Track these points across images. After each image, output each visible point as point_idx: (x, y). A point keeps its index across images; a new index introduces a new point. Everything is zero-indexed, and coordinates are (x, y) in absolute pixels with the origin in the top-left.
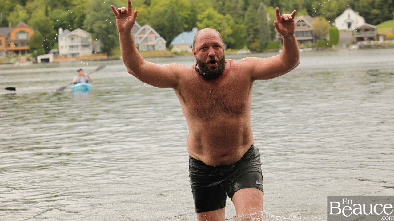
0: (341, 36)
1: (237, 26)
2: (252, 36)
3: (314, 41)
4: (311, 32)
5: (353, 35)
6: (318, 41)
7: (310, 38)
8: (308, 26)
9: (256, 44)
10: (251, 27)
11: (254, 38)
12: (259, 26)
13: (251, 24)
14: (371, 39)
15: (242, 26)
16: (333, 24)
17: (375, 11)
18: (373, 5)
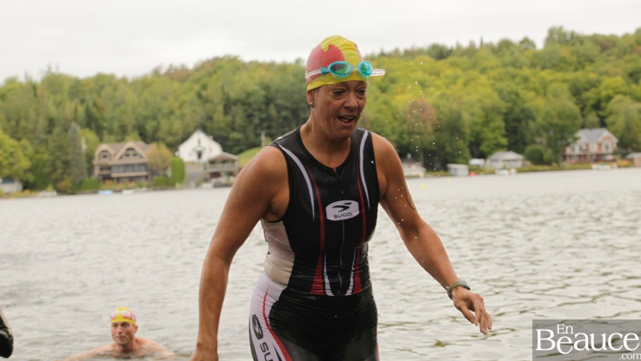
0: (189, 170)
1: (38, 156)
2: (59, 171)
3: (150, 178)
4: (145, 165)
5: (205, 168)
6: (156, 178)
7: (144, 173)
8: (141, 157)
9: (66, 183)
10: (58, 158)
11: (63, 174)
12: (70, 157)
13: (58, 153)
14: (231, 174)
15: (46, 156)
16: (177, 153)
17: (236, 135)
18: (232, 127)
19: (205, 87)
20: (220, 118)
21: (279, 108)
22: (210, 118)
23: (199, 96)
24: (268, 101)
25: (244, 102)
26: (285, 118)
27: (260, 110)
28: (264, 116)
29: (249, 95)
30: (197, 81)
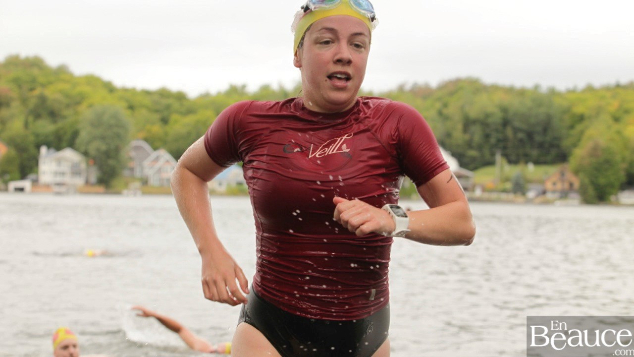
17: (472, 153)
18: (469, 145)
19: (445, 105)
20: (459, 136)
21: (516, 130)
22: (449, 135)
23: (440, 113)
24: (506, 123)
25: (483, 122)
26: (521, 141)
27: (497, 131)
28: (500, 136)
29: (487, 116)
30: (439, 99)
